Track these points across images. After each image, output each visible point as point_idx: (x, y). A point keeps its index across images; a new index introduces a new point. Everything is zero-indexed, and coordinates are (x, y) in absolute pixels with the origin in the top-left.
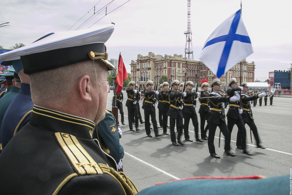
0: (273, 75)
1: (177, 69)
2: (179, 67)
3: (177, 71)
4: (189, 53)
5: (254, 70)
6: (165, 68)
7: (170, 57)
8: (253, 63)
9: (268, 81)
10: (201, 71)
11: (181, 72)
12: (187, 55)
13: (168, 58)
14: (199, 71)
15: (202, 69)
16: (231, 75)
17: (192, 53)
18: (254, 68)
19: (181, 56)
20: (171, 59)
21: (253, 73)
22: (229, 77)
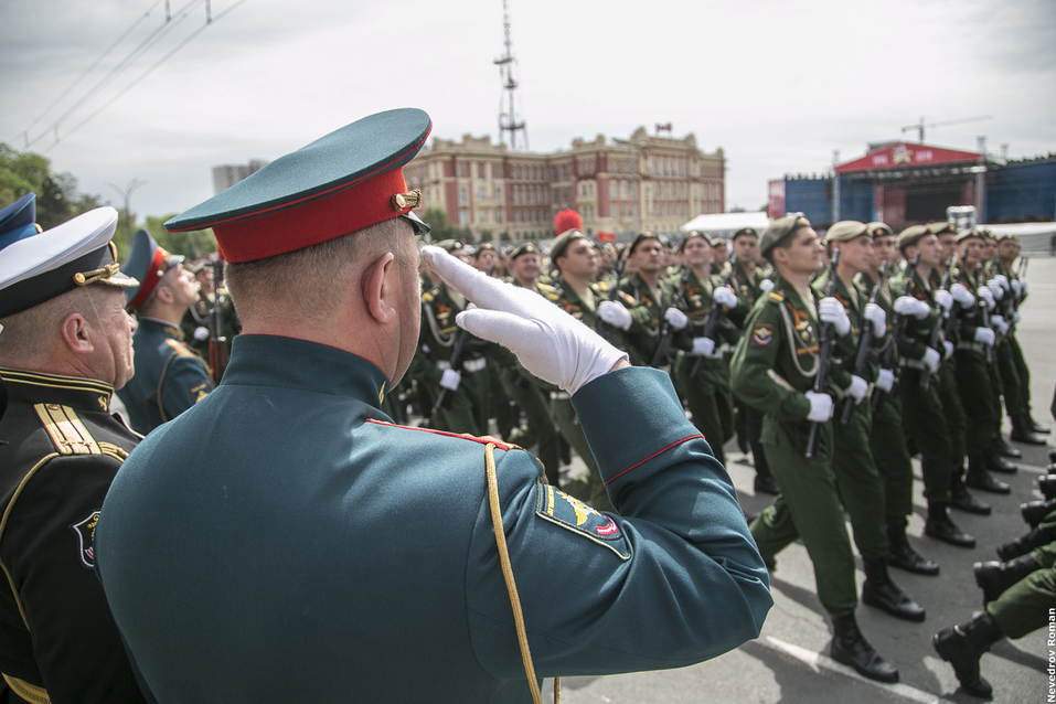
0: (780, 191)
1: (477, 183)
2: (482, 176)
3: (476, 190)
4: (513, 128)
5: (722, 176)
6: (437, 182)
7: (451, 144)
8: (720, 152)
9: (766, 209)
10: (554, 185)
11: (489, 192)
12: (507, 134)
13: (443, 148)
14: (547, 184)
15: (556, 179)
16: (651, 195)
17: (522, 126)
18: (722, 170)
19: (486, 140)
20: (453, 151)
21: (722, 186)
22: (647, 201)
